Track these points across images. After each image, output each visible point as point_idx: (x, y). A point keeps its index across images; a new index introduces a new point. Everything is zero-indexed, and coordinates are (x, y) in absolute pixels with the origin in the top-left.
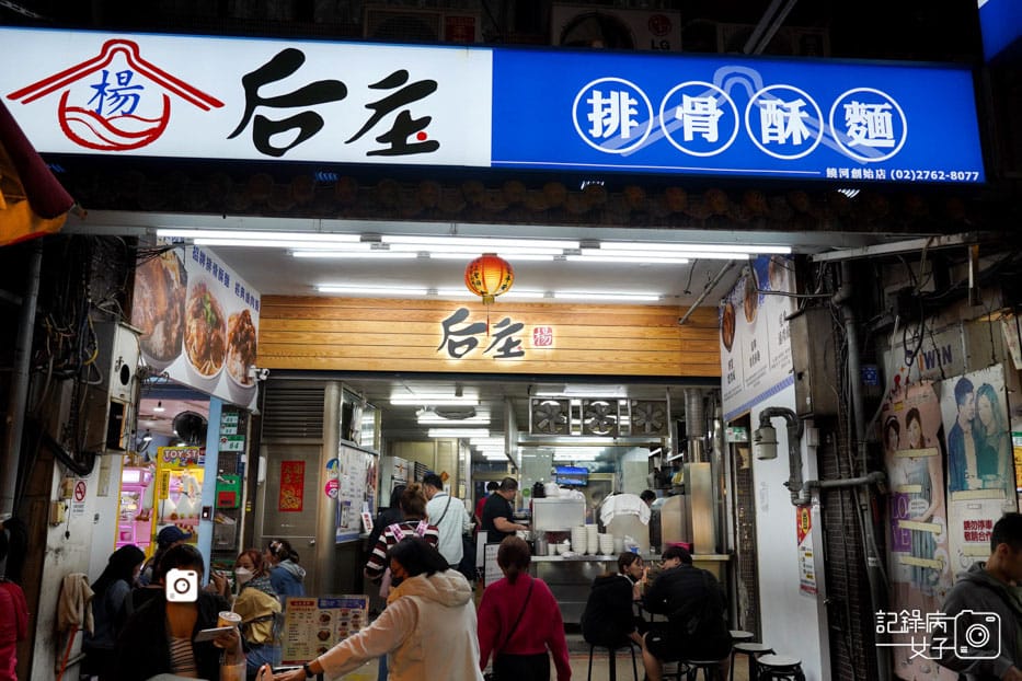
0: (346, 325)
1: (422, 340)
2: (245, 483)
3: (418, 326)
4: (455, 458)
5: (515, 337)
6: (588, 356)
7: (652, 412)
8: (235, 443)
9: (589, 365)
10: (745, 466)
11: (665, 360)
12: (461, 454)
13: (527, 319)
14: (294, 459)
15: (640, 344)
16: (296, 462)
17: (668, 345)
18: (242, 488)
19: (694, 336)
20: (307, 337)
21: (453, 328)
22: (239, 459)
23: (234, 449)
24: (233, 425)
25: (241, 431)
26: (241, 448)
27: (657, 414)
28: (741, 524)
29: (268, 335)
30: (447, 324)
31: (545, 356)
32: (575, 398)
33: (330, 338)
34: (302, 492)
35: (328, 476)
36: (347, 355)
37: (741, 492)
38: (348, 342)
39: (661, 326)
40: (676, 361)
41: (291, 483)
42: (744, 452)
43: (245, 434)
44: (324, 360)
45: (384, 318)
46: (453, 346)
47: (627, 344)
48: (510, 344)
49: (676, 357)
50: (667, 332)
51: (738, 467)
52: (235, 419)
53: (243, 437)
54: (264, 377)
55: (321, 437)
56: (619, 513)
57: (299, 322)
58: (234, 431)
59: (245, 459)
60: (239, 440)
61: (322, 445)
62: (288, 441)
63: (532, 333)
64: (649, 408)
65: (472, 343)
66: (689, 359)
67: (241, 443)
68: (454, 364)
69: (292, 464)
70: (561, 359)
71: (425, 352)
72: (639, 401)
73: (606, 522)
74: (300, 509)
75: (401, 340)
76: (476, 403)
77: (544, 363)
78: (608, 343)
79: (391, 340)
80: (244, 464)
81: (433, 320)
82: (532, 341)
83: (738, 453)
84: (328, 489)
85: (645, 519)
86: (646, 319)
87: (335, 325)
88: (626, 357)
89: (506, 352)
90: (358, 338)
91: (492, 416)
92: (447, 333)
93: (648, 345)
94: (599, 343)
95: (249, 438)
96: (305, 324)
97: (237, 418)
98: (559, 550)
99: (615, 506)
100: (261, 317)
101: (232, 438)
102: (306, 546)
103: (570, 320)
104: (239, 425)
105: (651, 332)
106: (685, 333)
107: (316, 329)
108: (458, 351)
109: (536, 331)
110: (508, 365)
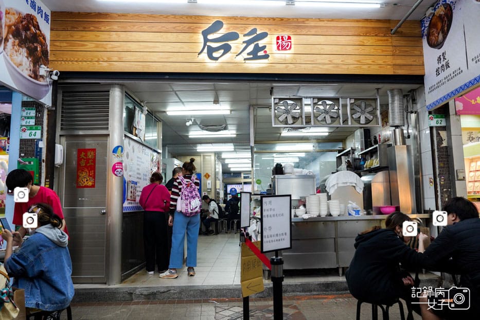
0: (123, 36)
1: (185, 47)
2: (44, 164)
3: (182, 37)
4: (213, 170)
5: (261, 43)
6: (320, 59)
7: (365, 108)
8: (33, 132)
9: (321, 66)
10: (445, 144)
11: (380, 62)
12: (217, 166)
13: (270, 30)
14: (87, 147)
15: (361, 50)
16: (89, 150)
17: (383, 51)
18: (40, 169)
19: (403, 43)
20: (90, 46)
21: (210, 37)
22: (37, 145)
23: (33, 137)
24: (31, 118)
25: (39, 122)
26: (38, 136)
27: (369, 109)
28: (442, 190)
29: (58, 44)
30: (205, 34)
31: (285, 60)
32: (307, 98)
33: (110, 46)
34: (94, 173)
35: (114, 159)
36: (124, 59)
37: (442, 165)
38: (125, 49)
39: (376, 35)
40: (389, 63)
41: (86, 166)
42: (443, 134)
43: (42, 125)
44: (105, 64)
45: (154, 29)
46: (211, 51)
47: (350, 49)
48: (257, 49)
49: (389, 60)
50: (382, 40)
51: (438, 145)
52: (33, 113)
53: (40, 127)
54: (55, 78)
55: (107, 128)
56: (340, 185)
57: (83, 33)
58: (32, 122)
59: (42, 145)
60: (36, 129)
61: (109, 135)
62: (81, 133)
63: (275, 41)
64: (363, 105)
65: (227, 49)
66: (399, 61)
67: (39, 132)
68: (212, 66)
69: (86, 151)
70: (298, 62)
71: (189, 57)
72: (355, 99)
73: (331, 192)
74: (93, 186)
75: (168, 47)
76: (228, 112)
77: (284, 65)
78: (335, 49)
79: (161, 47)
80: (41, 148)
81: (193, 31)
82: (275, 46)
83: (438, 134)
84: (114, 169)
85: (360, 190)
86: (365, 30)
87: (114, 36)
88: (350, 60)
89: (254, 55)
90: (133, 46)
91: (238, 130)
92: (206, 40)
93: (367, 50)
94: (328, 49)
95: (45, 128)
96: (90, 35)
97: (34, 111)
98: (298, 214)
99: (337, 181)
100: (52, 29)
101: (31, 128)
102: (98, 215)
103: (304, 32)
104: (36, 117)
105: (369, 40)
106: (396, 41)
107: (99, 39)
108: (215, 55)
109: (278, 38)
110: (256, 66)
